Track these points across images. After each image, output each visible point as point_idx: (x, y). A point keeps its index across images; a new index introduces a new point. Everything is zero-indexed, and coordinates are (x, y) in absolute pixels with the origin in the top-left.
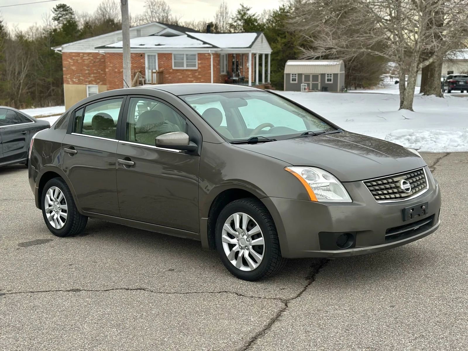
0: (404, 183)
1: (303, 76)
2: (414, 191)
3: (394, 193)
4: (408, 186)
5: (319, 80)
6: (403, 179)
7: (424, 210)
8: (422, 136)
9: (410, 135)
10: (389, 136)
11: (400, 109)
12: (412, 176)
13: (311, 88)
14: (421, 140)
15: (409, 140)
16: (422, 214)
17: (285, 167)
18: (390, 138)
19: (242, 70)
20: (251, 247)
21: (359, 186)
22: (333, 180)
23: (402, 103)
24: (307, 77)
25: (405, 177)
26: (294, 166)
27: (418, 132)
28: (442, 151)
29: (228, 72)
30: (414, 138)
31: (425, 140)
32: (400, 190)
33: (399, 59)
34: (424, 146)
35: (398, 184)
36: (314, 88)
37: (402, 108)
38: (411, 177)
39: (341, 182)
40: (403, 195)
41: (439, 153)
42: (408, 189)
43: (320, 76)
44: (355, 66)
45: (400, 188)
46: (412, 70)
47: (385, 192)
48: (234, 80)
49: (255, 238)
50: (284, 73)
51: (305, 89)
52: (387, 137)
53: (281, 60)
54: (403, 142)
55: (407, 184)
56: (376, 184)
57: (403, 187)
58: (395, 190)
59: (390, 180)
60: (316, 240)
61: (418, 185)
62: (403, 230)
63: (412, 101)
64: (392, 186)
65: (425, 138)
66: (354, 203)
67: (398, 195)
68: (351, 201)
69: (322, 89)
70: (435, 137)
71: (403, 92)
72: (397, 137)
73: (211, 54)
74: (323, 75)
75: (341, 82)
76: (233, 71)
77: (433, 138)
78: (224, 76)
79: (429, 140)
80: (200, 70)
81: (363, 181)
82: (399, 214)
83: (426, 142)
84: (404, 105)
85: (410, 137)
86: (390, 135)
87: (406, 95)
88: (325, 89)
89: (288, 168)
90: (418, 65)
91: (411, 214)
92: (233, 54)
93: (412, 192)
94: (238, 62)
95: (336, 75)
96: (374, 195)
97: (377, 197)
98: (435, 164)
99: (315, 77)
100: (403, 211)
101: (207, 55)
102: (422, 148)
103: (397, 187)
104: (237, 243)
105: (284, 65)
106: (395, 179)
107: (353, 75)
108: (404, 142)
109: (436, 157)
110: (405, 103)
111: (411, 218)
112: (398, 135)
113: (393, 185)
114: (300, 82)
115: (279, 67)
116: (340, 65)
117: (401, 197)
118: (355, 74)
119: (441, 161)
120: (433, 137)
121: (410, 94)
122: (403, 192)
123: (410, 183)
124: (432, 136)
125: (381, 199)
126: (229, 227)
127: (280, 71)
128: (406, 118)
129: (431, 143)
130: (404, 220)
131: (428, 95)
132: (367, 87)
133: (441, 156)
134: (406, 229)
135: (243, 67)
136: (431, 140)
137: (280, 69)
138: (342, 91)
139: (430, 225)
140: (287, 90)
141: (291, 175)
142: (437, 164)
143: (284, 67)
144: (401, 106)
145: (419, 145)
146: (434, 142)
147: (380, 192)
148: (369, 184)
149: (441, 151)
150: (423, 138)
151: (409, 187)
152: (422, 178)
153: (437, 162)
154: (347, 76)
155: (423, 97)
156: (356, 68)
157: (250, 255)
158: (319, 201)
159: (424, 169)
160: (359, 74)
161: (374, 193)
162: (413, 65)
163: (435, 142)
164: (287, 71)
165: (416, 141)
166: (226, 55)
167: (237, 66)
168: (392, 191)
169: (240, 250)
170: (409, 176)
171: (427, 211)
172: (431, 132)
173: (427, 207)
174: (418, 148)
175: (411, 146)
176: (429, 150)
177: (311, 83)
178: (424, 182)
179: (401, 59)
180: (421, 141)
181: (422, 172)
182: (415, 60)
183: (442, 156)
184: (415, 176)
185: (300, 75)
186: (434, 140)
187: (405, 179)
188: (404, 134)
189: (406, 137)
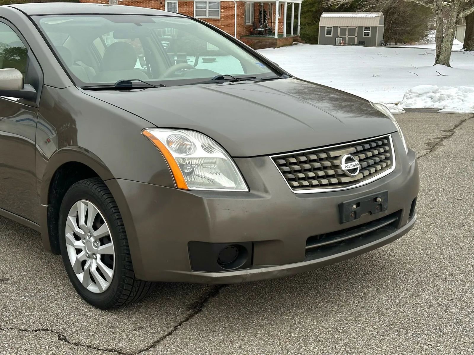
0: (349, 160)
1: (339, 29)
2: (366, 173)
3: (327, 176)
4: (355, 164)
5: (356, 35)
6: (347, 152)
7: (381, 205)
8: (448, 94)
9: (433, 92)
10: (409, 93)
11: (435, 65)
12: (366, 148)
13: (347, 42)
14: (446, 98)
15: (431, 98)
16: (376, 211)
17: (143, 129)
18: (410, 95)
19: (270, 21)
20: (99, 256)
21: (262, 165)
22: (219, 154)
23: (438, 57)
24: (343, 30)
25: (353, 150)
26: (158, 128)
27: (443, 89)
28: (469, 111)
29: (254, 23)
30: (438, 95)
31: (451, 98)
32: (340, 172)
33: (437, 7)
34: (448, 105)
35: (336, 162)
36: (351, 43)
37: (437, 64)
38: (364, 150)
39: (233, 158)
40: (344, 180)
41: (465, 114)
42: (354, 170)
43: (357, 29)
44: (395, 20)
45: (340, 168)
46: (451, 20)
47: (312, 174)
48: (260, 31)
49: (104, 242)
50: (319, 26)
51: (340, 43)
52: (406, 94)
53: (316, 12)
54: (425, 99)
55: (354, 161)
56: (296, 161)
57: (344, 167)
58: (331, 172)
59: (323, 155)
60: (184, 254)
61: (375, 163)
62: (341, 237)
63: (449, 56)
64: (326, 165)
65: (451, 96)
66: (252, 194)
67: (334, 180)
68: (247, 190)
69: (359, 43)
70: (463, 94)
71: (440, 45)
72: (418, 94)
73: (235, 2)
74: (360, 28)
75: (379, 37)
76: (260, 21)
77: (461, 96)
78: (249, 27)
79: (456, 98)
80: (222, 20)
81: (270, 157)
82: (334, 211)
83: (452, 101)
84: (440, 59)
85: (433, 95)
86: (410, 91)
87: (443, 48)
88: (361, 43)
89: (148, 130)
90: (458, 15)
91: (355, 212)
92: (260, 3)
93: (362, 174)
94: (266, 11)
95: (374, 28)
96: (289, 180)
97: (295, 184)
98: (456, 126)
99: (352, 30)
100: (340, 206)
101: (231, 3)
102: (446, 107)
103: (336, 167)
104: (83, 248)
105: (319, 17)
106: (333, 154)
107: (393, 29)
108: (425, 101)
109: (460, 119)
110: (442, 57)
111: (355, 218)
112: (419, 92)
113: (328, 163)
114: (336, 35)
115: (313, 19)
116: (379, 17)
117: (340, 183)
118: (396, 28)
119: (464, 124)
120: (461, 94)
121: (447, 47)
122: (344, 175)
123: (360, 161)
124: (459, 94)
125: (302, 187)
126: (74, 222)
127: (314, 24)
128: (441, 75)
129: (458, 102)
130: (341, 222)
131: (471, 51)
132: (409, 42)
133: (466, 118)
134: (348, 235)
135: (271, 17)
136: (459, 98)
137: (314, 22)
138: (380, 45)
139: (395, 226)
140: (320, 44)
141: (150, 143)
142: (459, 127)
143: (319, 19)
144: (437, 60)
145: (443, 103)
146: (461, 101)
147: (301, 175)
148: (282, 162)
149: (467, 112)
150: (449, 96)
151: (357, 167)
152: (385, 151)
153: (458, 126)
154: (386, 30)
155: (465, 52)
156: (397, 22)
157: (98, 269)
158: (190, 189)
159: (390, 137)
160: (400, 27)
161: (291, 176)
162: (453, 15)
163: (463, 100)
164: (322, 23)
165: (441, 99)
166: (253, 4)
167: (265, 16)
168: (325, 172)
169: (87, 259)
170: (360, 148)
171: (385, 207)
172: (459, 90)
173: (386, 200)
174: (442, 108)
175: (433, 105)
176: (453, 111)
177: (347, 37)
178: (387, 159)
179: (439, 7)
180: (446, 100)
181: (386, 141)
182: (454, 8)
183: (468, 118)
184: (372, 148)
185: (336, 28)
186: (462, 98)
187: (351, 154)
188: (426, 91)
189: (429, 95)
